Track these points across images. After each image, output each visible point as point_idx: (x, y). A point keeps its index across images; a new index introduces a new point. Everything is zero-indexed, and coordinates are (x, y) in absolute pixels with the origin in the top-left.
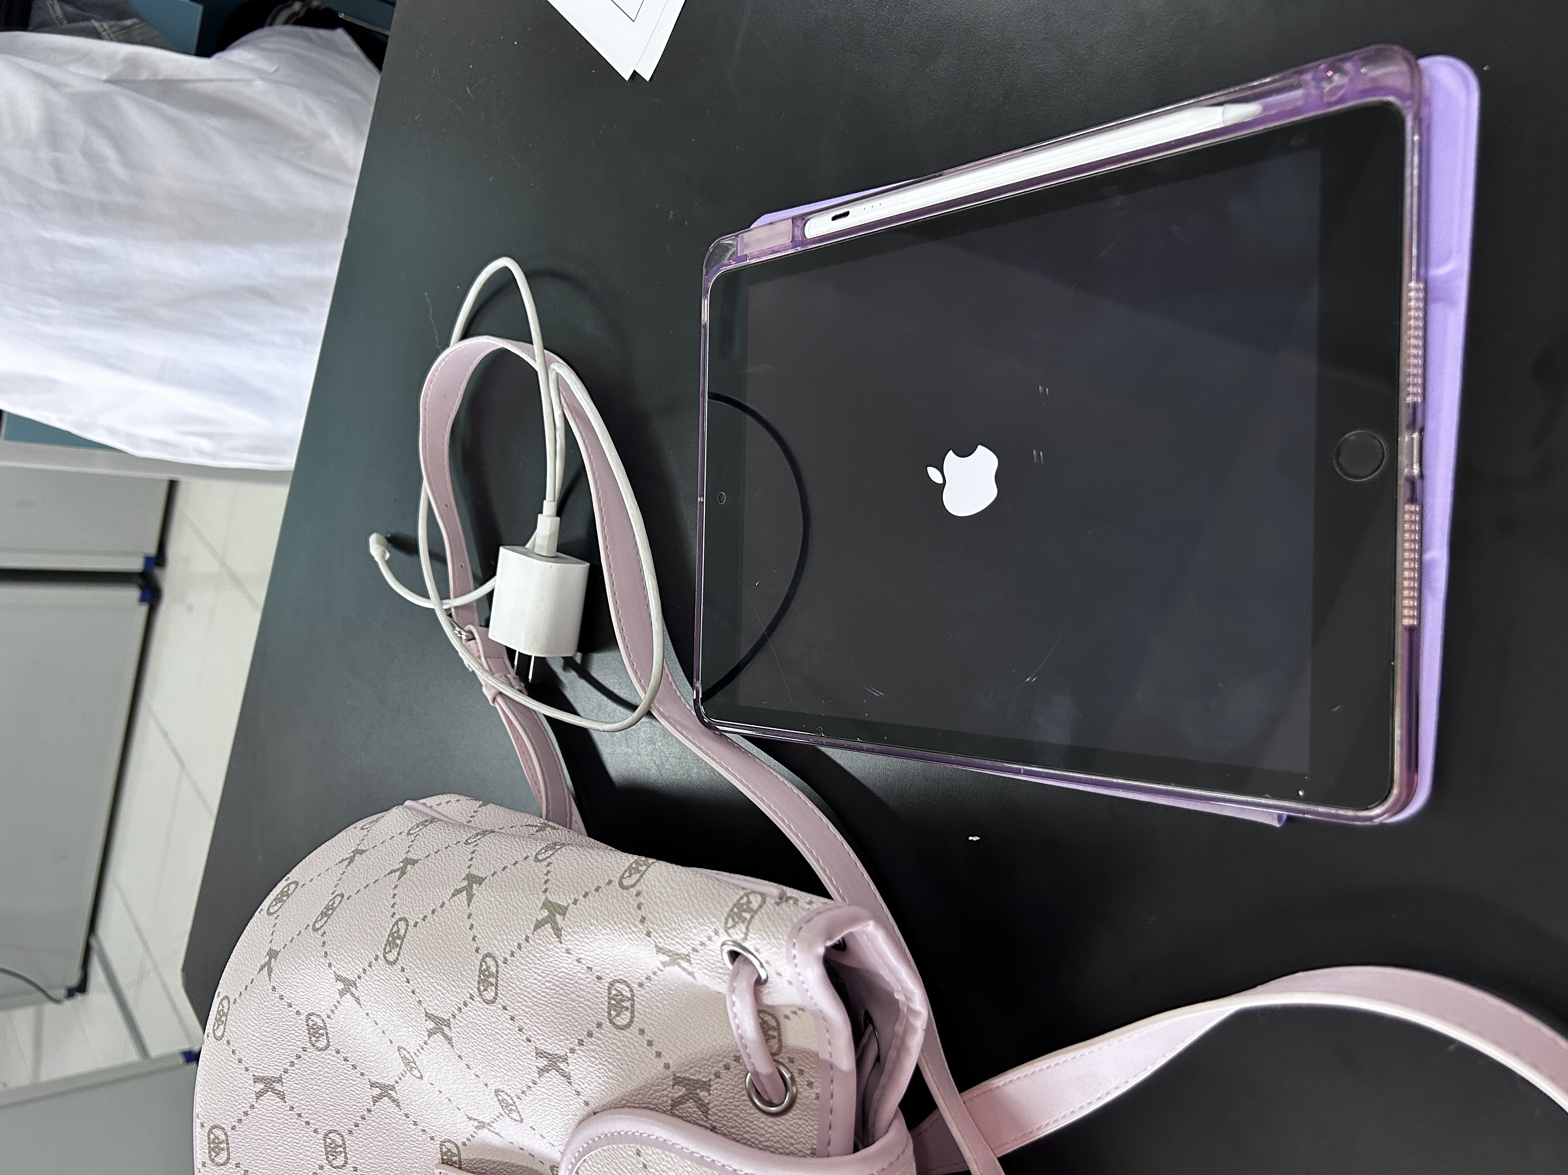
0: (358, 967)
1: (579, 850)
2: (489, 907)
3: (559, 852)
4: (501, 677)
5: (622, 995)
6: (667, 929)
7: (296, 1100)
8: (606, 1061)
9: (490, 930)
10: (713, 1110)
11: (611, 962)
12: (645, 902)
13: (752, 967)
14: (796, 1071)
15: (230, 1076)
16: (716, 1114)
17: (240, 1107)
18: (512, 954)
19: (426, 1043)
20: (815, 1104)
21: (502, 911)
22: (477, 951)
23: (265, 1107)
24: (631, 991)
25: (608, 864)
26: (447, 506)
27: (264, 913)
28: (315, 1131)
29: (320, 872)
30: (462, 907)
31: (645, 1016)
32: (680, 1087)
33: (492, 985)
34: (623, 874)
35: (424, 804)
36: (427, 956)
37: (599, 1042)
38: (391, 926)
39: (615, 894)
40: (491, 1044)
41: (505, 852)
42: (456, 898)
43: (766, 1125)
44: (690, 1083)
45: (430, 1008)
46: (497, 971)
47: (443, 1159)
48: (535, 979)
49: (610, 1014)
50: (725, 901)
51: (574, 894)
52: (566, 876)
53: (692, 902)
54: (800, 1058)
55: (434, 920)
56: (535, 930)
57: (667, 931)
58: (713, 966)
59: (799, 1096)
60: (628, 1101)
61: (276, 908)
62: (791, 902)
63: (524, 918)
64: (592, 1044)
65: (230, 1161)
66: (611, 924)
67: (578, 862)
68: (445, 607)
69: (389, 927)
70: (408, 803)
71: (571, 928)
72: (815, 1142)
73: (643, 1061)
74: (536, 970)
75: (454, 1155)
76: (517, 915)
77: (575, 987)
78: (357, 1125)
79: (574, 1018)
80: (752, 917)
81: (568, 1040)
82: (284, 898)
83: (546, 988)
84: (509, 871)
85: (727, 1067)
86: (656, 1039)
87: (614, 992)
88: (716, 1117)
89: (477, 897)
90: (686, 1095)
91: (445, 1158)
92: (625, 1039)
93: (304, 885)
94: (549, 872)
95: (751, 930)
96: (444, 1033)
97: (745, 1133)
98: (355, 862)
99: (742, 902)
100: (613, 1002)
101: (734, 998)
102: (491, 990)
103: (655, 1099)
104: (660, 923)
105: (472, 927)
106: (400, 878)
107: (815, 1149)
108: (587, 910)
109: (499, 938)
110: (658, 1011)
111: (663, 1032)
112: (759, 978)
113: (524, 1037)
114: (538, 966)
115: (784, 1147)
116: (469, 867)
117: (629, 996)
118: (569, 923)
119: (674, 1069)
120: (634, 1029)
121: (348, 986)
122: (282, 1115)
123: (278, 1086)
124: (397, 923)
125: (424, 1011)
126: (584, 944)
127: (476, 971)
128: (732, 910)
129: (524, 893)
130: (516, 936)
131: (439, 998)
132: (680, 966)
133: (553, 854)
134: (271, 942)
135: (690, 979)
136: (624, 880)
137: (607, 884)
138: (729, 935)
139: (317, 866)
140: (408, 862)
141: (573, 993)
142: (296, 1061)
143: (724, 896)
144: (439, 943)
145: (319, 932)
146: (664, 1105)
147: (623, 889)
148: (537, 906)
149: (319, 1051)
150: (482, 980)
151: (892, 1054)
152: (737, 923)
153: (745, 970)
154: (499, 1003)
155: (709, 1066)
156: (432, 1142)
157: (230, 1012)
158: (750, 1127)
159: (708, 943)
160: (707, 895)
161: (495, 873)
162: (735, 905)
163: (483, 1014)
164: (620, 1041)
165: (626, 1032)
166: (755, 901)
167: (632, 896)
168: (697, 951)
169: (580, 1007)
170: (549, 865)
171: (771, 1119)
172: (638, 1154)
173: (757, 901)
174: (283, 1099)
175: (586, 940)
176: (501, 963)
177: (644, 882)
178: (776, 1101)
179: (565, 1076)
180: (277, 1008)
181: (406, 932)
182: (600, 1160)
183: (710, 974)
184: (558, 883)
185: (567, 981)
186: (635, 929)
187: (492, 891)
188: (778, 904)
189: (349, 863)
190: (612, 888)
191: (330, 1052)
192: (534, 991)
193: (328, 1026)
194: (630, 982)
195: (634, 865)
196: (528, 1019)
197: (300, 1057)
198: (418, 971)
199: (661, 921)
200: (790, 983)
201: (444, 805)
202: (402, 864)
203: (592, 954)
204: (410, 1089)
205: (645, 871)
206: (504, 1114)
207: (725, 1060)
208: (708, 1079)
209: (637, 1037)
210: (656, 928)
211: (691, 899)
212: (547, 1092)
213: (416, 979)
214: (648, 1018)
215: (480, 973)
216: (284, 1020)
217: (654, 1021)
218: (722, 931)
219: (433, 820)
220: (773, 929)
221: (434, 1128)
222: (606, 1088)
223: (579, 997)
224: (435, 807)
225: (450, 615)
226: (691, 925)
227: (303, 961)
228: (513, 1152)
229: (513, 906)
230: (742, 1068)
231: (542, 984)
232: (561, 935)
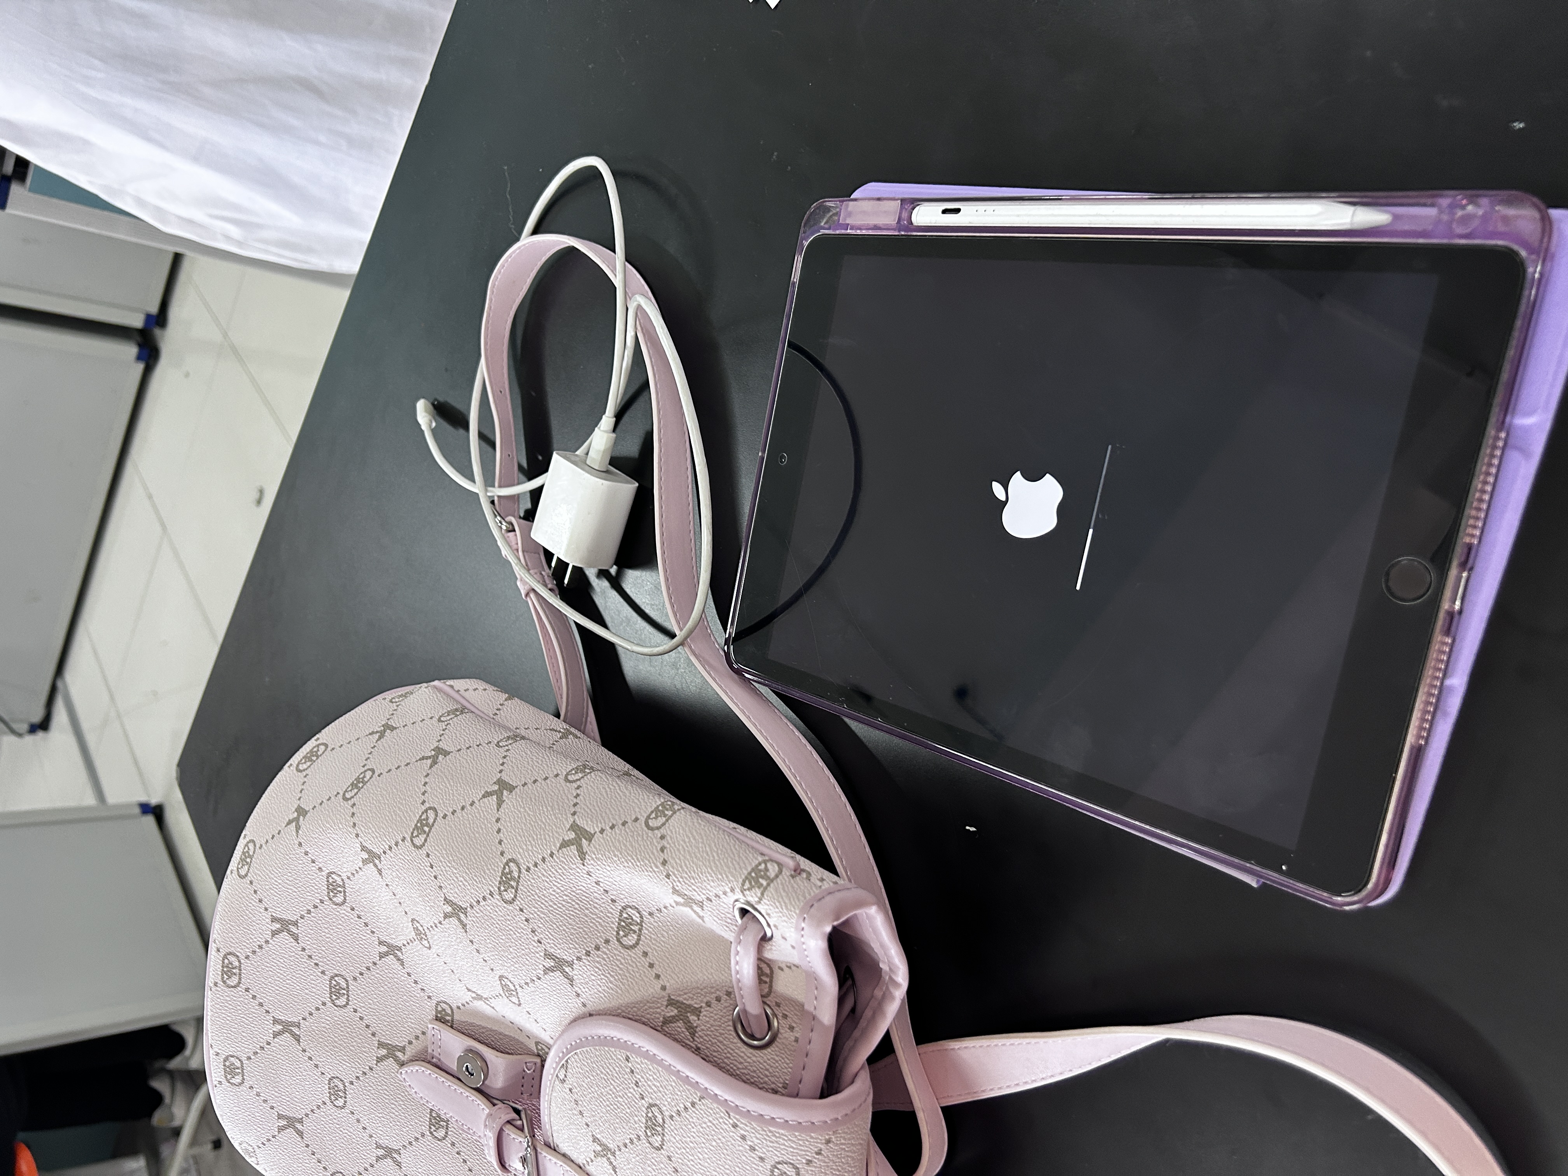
0: (384, 843)
1: (608, 779)
2: (518, 817)
3: (589, 776)
4: (536, 573)
5: (632, 919)
6: (686, 876)
7: (308, 943)
8: (609, 973)
9: (516, 838)
10: (700, 1033)
11: (627, 890)
12: (668, 846)
13: (759, 926)
14: (781, 1015)
15: (250, 912)
16: (702, 1037)
17: (255, 940)
18: (536, 865)
19: (440, 923)
20: (793, 1046)
21: (530, 823)
22: (502, 854)
23: (279, 944)
24: (641, 917)
25: (636, 801)
26: (501, 392)
27: (293, 768)
28: (323, 972)
29: (349, 739)
30: (491, 809)
31: (651, 942)
32: (672, 1008)
33: (513, 887)
34: (650, 815)
35: (452, 687)
36: (453, 848)
37: (605, 956)
38: (420, 813)
39: (640, 832)
40: (504, 937)
41: (536, 764)
42: (486, 800)
43: (745, 1054)
44: (683, 1006)
45: (450, 895)
46: (519, 877)
47: (437, 1016)
48: (554, 891)
49: (618, 934)
50: (744, 863)
51: (601, 823)
52: (595, 804)
53: (713, 857)
54: (786, 1004)
55: (463, 816)
56: (560, 848)
57: (686, 878)
58: (723, 916)
59: (780, 1036)
60: (623, 1011)
61: (305, 766)
62: (804, 875)
63: (551, 835)
64: (598, 957)
65: (241, 985)
66: (633, 859)
67: (606, 792)
68: (489, 494)
69: (418, 813)
70: (436, 683)
71: (595, 854)
72: (788, 1078)
73: (643, 980)
74: (556, 884)
75: (448, 1015)
76: (544, 831)
77: (590, 904)
78: (361, 974)
79: (584, 931)
80: (768, 885)
81: (576, 949)
82: (314, 758)
83: (564, 901)
84: (539, 785)
85: (718, 999)
86: (657, 963)
87: (625, 915)
88: (702, 1040)
89: (507, 804)
90: (677, 1016)
91: (439, 1015)
92: (629, 958)
93: (333, 749)
94: (578, 795)
95: (765, 896)
96: (460, 919)
97: (725, 1058)
98: (385, 738)
99: (760, 868)
100: (623, 924)
101: (739, 949)
102: (512, 892)
103: (648, 1014)
104: (680, 869)
105: (499, 831)
106: (431, 767)
107: (787, 1084)
108: (612, 841)
109: (525, 847)
110: (662, 939)
111: (665, 958)
112: (765, 934)
113: (536, 938)
114: (559, 880)
115: (759, 1077)
116: (501, 772)
117: (639, 921)
118: (594, 849)
119: (670, 992)
120: (639, 950)
121: (372, 857)
122: (293, 954)
123: (293, 929)
124: (426, 811)
125: (443, 896)
126: (605, 870)
127: (499, 872)
128: (750, 874)
129: (553, 811)
130: (541, 849)
131: (459, 888)
132: (692, 910)
133: (582, 777)
134: (299, 799)
135: (700, 921)
136: (650, 821)
137: (634, 821)
138: (744, 895)
139: (346, 732)
140: (439, 751)
141: (587, 909)
142: (312, 910)
143: (744, 858)
144: (465, 839)
145: (349, 802)
146: (656, 1020)
147: (648, 829)
148: (565, 827)
149: (336, 905)
150: (503, 881)
151: (868, 1013)
152: (754, 887)
153: (752, 926)
154: (517, 905)
155: (702, 995)
156: (429, 1000)
157: (255, 856)
158: (731, 1054)
159: (722, 896)
160: (728, 854)
161: (525, 784)
162: (753, 870)
163: (500, 910)
164: (624, 959)
165: (631, 951)
166: (773, 870)
167: (656, 838)
168: (711, 901)
169: (592, 922)
170: (579, 787)
171: (751, 1050)
172: (627, 1059)
173: (774, 871)
174: (297, 940)
175: (608, 868)
176: (523, 871)
177: (669, 827)
178: (758, 1036)
179: (568, 979)
180: (301, 862)
181: (434, 822)
182: (591, 1056)
183: (719, 922)
184: (586, 809)
185: (584, 898)
186: (656, 870)
187: (522, 802)
188: (793, 877)
189: (380, 738)
190: (638, 826)
191: (345, 908)
192: (552, 901)
193: (347, 885)
194: (641, 910)
195: (660, 808)
196: (542, 923)
197: (317, 907)
198: (443, 860)
199: (681, 867)
200: (793, 947)
201: (471, 692)
202: (433, 753)
203: (611, 880)
204: (417, 954)
205: (671, 816)
206: (503, 995)
207: (718, 992)
208: (699, 1006)
209: (640, 958)
210: (676, 872)
211: (712, 853)
212: (549, 988)
213: (440, 867)
214: (653, 944)
215: (502, 875)
216: (306, 873)
217: (658, 947)
218: (738, 890)
219: (463, 710)
220: (787, 901)
221: (433, 989)
222: (605, 996)
223: (592, 914)
224: (462, 692)
225: (493, 502)
226: (710, 878)
227: (331, 826)
228: (503, 1023)
229: (542, 821)
230: (731, 1002)
231: (560, 896)
232: (585, 859)
